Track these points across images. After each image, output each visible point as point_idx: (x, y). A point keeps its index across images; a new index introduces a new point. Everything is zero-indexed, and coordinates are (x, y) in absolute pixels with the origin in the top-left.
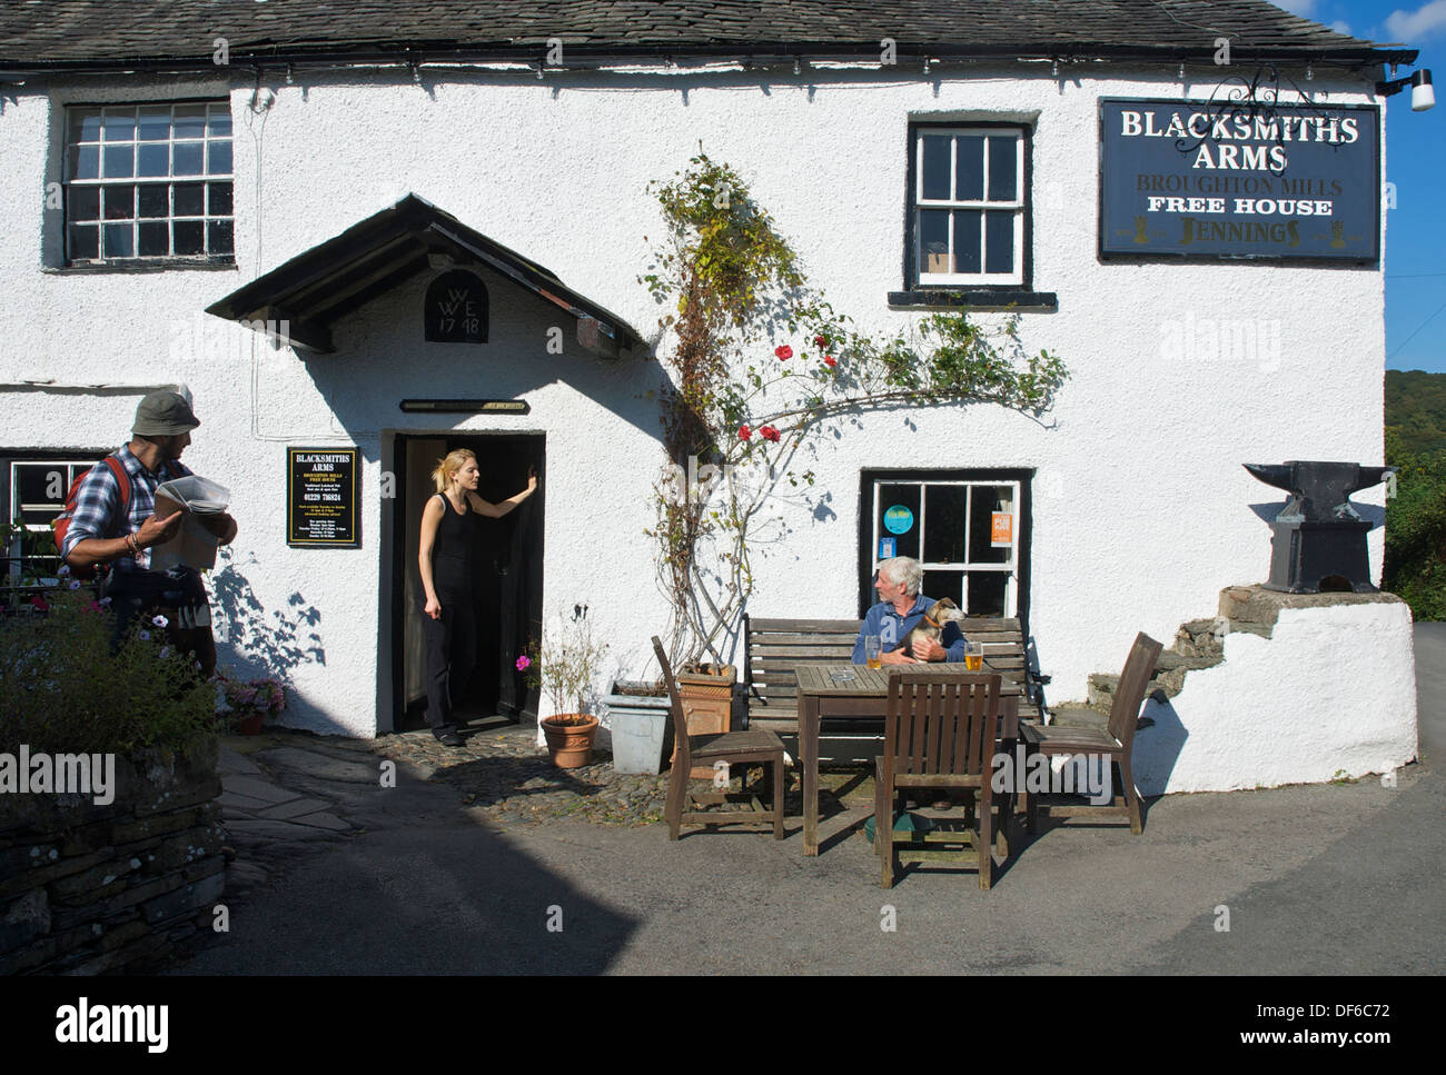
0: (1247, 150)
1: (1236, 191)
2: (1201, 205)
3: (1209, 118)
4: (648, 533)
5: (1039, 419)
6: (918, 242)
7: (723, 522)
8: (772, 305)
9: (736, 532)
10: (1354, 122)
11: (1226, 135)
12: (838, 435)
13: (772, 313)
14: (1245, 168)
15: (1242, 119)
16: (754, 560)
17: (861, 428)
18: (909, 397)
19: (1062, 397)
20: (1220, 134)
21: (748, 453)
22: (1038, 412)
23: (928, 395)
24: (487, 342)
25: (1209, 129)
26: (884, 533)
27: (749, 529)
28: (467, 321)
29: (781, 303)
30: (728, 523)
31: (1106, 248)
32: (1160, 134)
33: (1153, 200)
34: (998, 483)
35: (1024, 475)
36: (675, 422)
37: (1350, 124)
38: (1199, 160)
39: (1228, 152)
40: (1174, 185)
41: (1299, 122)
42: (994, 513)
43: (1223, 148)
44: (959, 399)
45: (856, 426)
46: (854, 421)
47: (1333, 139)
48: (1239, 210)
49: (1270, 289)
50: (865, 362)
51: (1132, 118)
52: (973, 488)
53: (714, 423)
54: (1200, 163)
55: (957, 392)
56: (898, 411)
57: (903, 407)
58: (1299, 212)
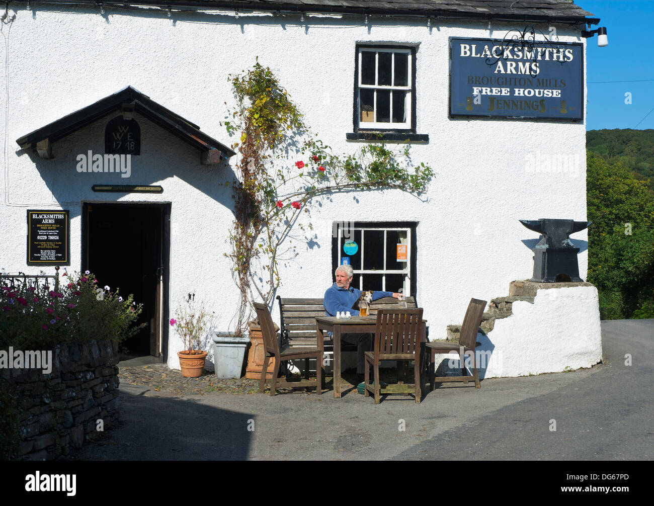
0: (520, 64)
1: (515, 84)
2: (498, 91)
3: (502, 48)
4: (226, 255)
5: (420, 197)
6: (359, 106)
7: (264, 250)
8: (287, 138)
9: (271, 255)
10: (571, 51)
11: (510, 57)
12: (320, 205)
13: (287, 143)
14: (519, 73)
15: (518, 49)
16: (280, 268)
17: (331, 201)
18: (356, 186)
19: (431, 186)
20: (508, 56)
21: (276, 214)
22: (419, 194)
23: (366, 185)
24: (139, 155)
25: (502, 53)
26: (344, 254)
27: (278, 253)
28: (128, 143)
29: (292, 138)
30: (267, 250)
31: (453, 112)
32: (479, 56)
33: (475, 88)
34: (399, 229)
35: (413, 225)
36: (239, 198)
37: (569, 52)
38: (497, 69)
39: (511, 65)
40: (485, 81)
41: (545, 50)
42: (398, 244)
43: (509, 63)
44: (380, 187)
45: (329, 200)
46: (328, 198)
47: (561, 59)
48: (516, 94)
49: (532, 133)
50: (334, 168)
51: (465, 48)
52: (388, 232)
53: (260, 199)
54: (498, 71)
55: (379, 184)
56: (351, 193)
57: (353, 191)
58: (545, 95)
